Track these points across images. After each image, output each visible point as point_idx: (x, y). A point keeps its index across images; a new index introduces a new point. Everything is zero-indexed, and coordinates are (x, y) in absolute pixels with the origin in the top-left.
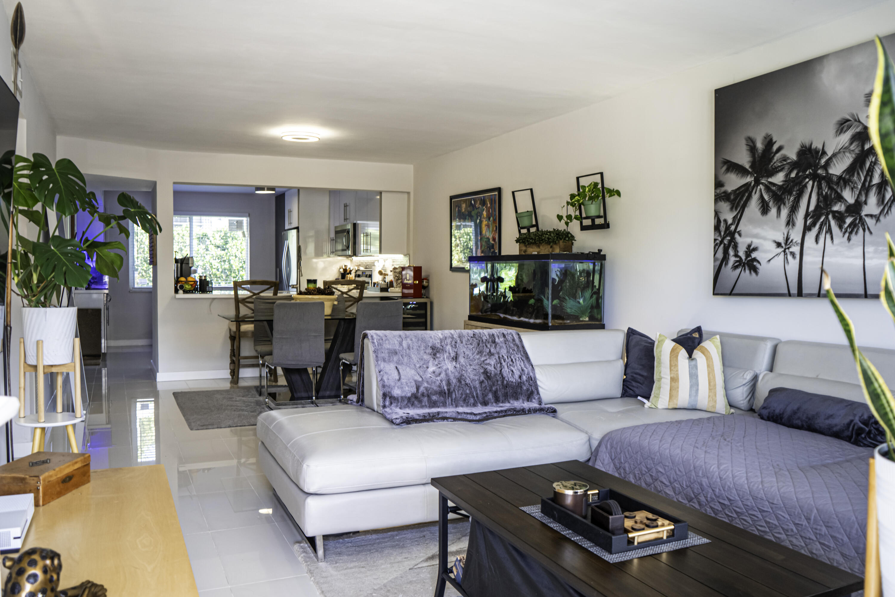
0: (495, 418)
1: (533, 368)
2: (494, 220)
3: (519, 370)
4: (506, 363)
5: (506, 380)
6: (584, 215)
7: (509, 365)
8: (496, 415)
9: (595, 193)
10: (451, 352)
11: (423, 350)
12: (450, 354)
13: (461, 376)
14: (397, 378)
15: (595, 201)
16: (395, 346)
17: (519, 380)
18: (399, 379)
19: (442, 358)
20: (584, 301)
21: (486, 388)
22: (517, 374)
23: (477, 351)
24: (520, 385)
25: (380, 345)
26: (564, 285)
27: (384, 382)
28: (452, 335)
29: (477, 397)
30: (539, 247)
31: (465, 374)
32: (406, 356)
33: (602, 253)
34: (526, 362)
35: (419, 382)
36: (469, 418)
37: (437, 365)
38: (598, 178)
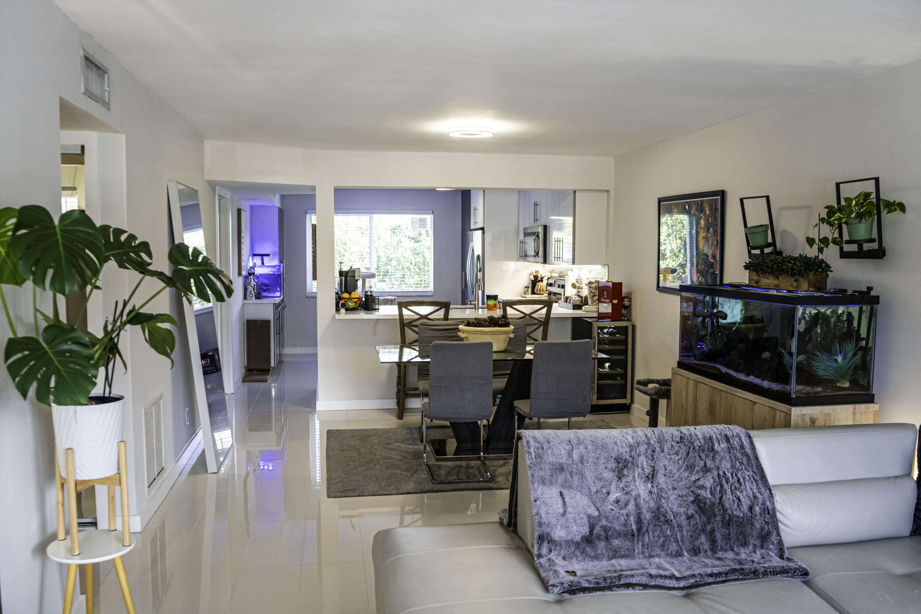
0: (709, 584)
1: (771, 494)
2: (715, 232)
3: (749, 497)
4: (729, 485)
5: (729, 515)
6: (846, 237)
7: (733, 488)
8: (710, 580)
9: (864, 208)
10: (645, 466)
11: (604, 463)
12: (643, 470)
13: (658, 509)
14: (561, 511)
15: (865, 219)
16: (562, 458)
17: (749, 514)
18: (564, 514)
19: (631, 477)
20: (844, 358)
21: (697, 527)
22: (746, 503)
23: (685, 465)
24: (750, 520)
25: (539, 457)
26: (813, 333)
27: (541, 517)
28: (649, 439)
29: (682, 541)
30: (778, 279)
31: (665, 505)
32: (576, 474)
33: (873, 293)
34: (760, 482)
35: (594, 517)
36: (668, 585)
37: (623, 489)
38: (870, 187)
